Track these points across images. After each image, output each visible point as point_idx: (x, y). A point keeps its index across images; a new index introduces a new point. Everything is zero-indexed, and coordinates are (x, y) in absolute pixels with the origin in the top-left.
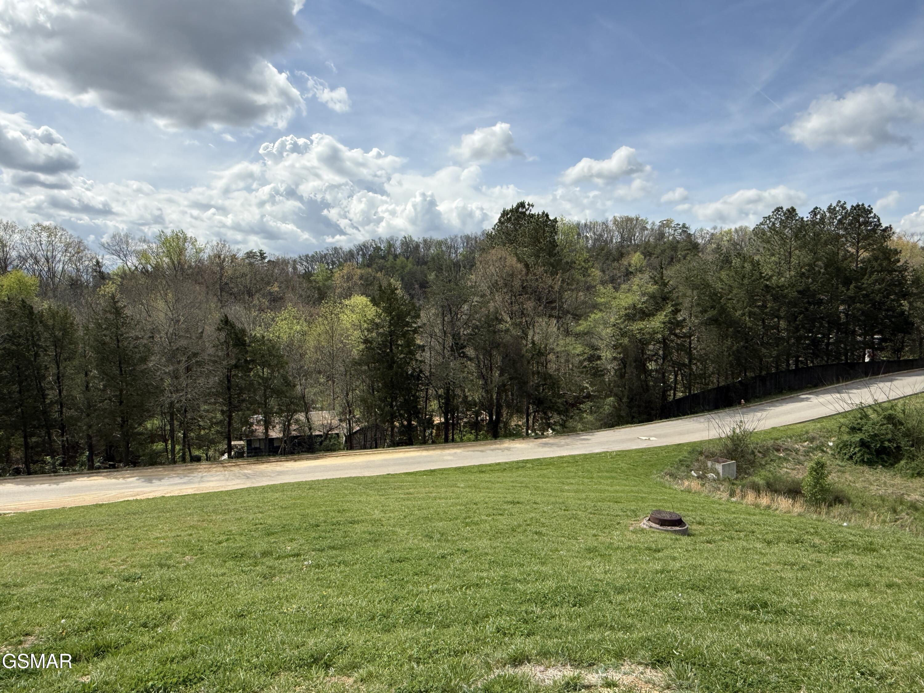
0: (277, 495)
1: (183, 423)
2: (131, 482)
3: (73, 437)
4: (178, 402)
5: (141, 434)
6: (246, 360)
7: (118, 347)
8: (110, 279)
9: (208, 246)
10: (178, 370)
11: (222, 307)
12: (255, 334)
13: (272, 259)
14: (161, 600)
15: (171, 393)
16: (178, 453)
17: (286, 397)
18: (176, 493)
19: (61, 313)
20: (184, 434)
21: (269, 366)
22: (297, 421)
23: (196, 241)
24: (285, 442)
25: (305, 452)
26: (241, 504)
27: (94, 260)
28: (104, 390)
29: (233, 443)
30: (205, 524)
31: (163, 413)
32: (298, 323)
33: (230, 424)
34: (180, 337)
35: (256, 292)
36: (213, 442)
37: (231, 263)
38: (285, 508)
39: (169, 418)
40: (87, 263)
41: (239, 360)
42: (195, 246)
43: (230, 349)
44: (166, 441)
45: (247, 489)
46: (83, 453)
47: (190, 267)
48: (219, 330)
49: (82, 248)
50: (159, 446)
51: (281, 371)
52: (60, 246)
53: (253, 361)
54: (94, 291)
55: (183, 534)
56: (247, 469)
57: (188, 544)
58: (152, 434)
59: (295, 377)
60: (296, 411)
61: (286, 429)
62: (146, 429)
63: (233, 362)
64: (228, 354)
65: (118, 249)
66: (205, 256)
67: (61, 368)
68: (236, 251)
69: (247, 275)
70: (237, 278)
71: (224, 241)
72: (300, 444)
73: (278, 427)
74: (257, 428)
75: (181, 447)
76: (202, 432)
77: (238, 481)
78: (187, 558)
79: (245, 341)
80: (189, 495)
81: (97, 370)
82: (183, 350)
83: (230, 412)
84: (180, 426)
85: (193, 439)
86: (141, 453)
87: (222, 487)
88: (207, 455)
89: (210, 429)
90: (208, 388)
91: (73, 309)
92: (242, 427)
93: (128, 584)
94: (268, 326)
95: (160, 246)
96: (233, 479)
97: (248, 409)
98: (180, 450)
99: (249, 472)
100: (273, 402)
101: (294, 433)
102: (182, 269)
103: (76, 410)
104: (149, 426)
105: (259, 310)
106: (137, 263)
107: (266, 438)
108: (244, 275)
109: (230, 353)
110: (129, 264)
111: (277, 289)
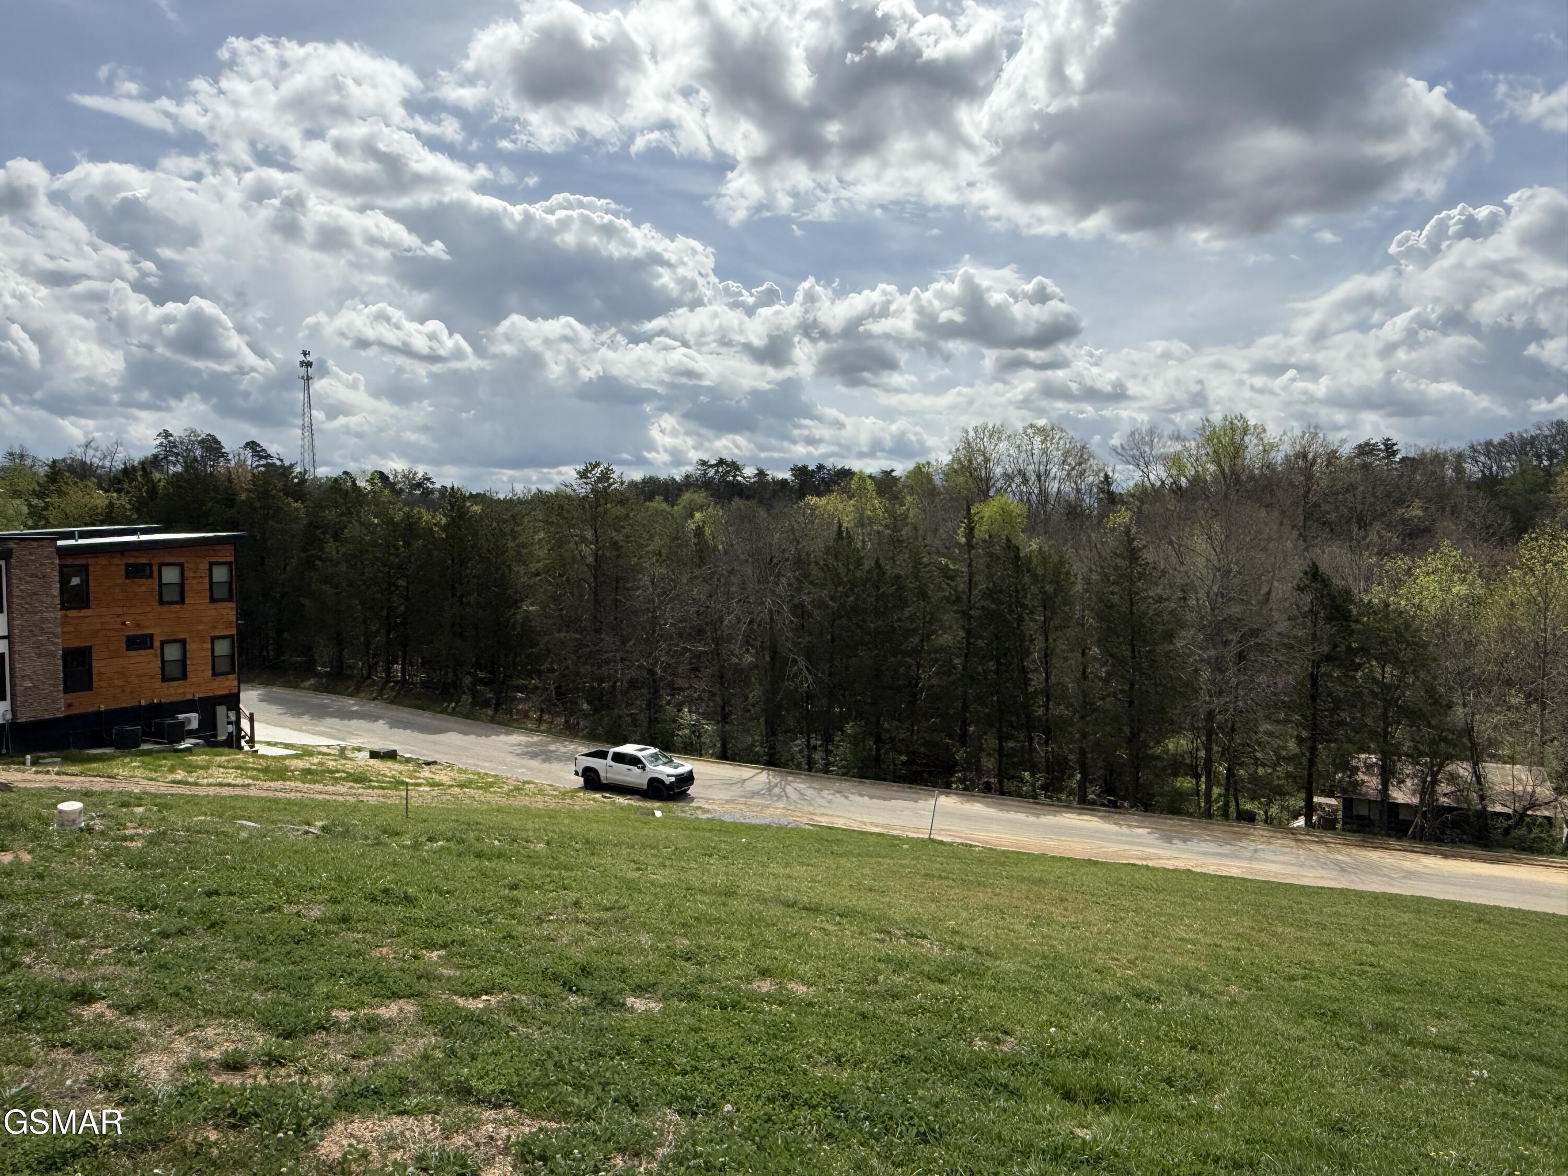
0: (1406, 917)
1: (1228, 749)
2: (1139, 836)
3: (1060, 747)
4: (1220, 712)
5: (1158, 758)
6: (1349, 648)
7: (1131, 612)
8: (1123, 503)
9: (1286, 438)
10: (1223, 656)
11: (1306, 549)
12: (1370, 601)
13: (1411, 455)
14: (1194, 1048)
15: (1211, 696)
16: (1217, 801)
17: (1429, 725)
18: (1211, 870)
19: (1055, 558)
20: (1228, 769)
21: (1397, 662)
22: (1453, 778)
23: (1264, 431)
24: (1424, 815)
25: (1469, 842)
26: (1330, 916)
27: (1102, 475)
28: (1107, 681)
29: (1315, 799)
30: (1263, 937)
31: (1193, 729)
32: (1464, 580)
33: (1312, 762)
34: (1230, 599)
35: (1374, 519)
36: (1280, 792)
37: (1327, 466)
38: (1424, 947)
39: (1204, 738)
40: (1091, 479)
41: (1336, 646)
42: (1262, 439)
43: (1319, 626)
44: (1197, 777)
45: (1344, 892)
46: (1071, 776)
47: (1252, 477)
48: (1301, 589)
49: (1085, 456)
50: (1186, 783)
51: (1422, 675)
52: (1057, 455)
53: (1363, 650)
54: (1100, 522)
55: (1224, 943)
56: (1339, 852)
57: (1234, 965)
58: (1175, 760)
59: (1451, 688)
60: (1450, 758)
61: (1427, 789)
62: (1167, 751)
63: (1326, 649)
64: (1314, 635)
65: (1138, 453)
66: (1278, 457)
67: (1051, 640)
68: (1337, 443)
69: (1356, 488)
70: (1337, 494)
71: (1316, 427)
72: (1455, 824)
73: (1409, 783)
74: (1365, 778)
75: (1222, 792)
76: (1261, 771)
77: (1324, 873)
78: (1234, 989)
79: (1349, 611)
80: (1231, 877)
81: (1099, 647)
82: (1234, 623)
83: (1314, 742)
84: (1223, 754)
85: (1242, 780)
86: (1156, 788)
87: (1293, 876)
88: (1266, 813)
89: (1274, 766)
90: (1276, 694)
91: (1069, 551)
92: (1336, 773)
93: (1140, 1004)
94: (1396, 583)
95: (1203, 445)
96: (1313, 867)
97: (1349, 740)
98: (1220, 795)
99: (1346, 859)
100: (1400, 733)
101: (1444, 801)
102: (1238, 481)
103: (1067, 708)
104: (1171, 746)
105: (1378, 554)
106: (1164, 475)
107: (1383, 800)
108: (1351, 488)
109: (1319, 634)
110: (1152, 477)
111: (1419, 512)
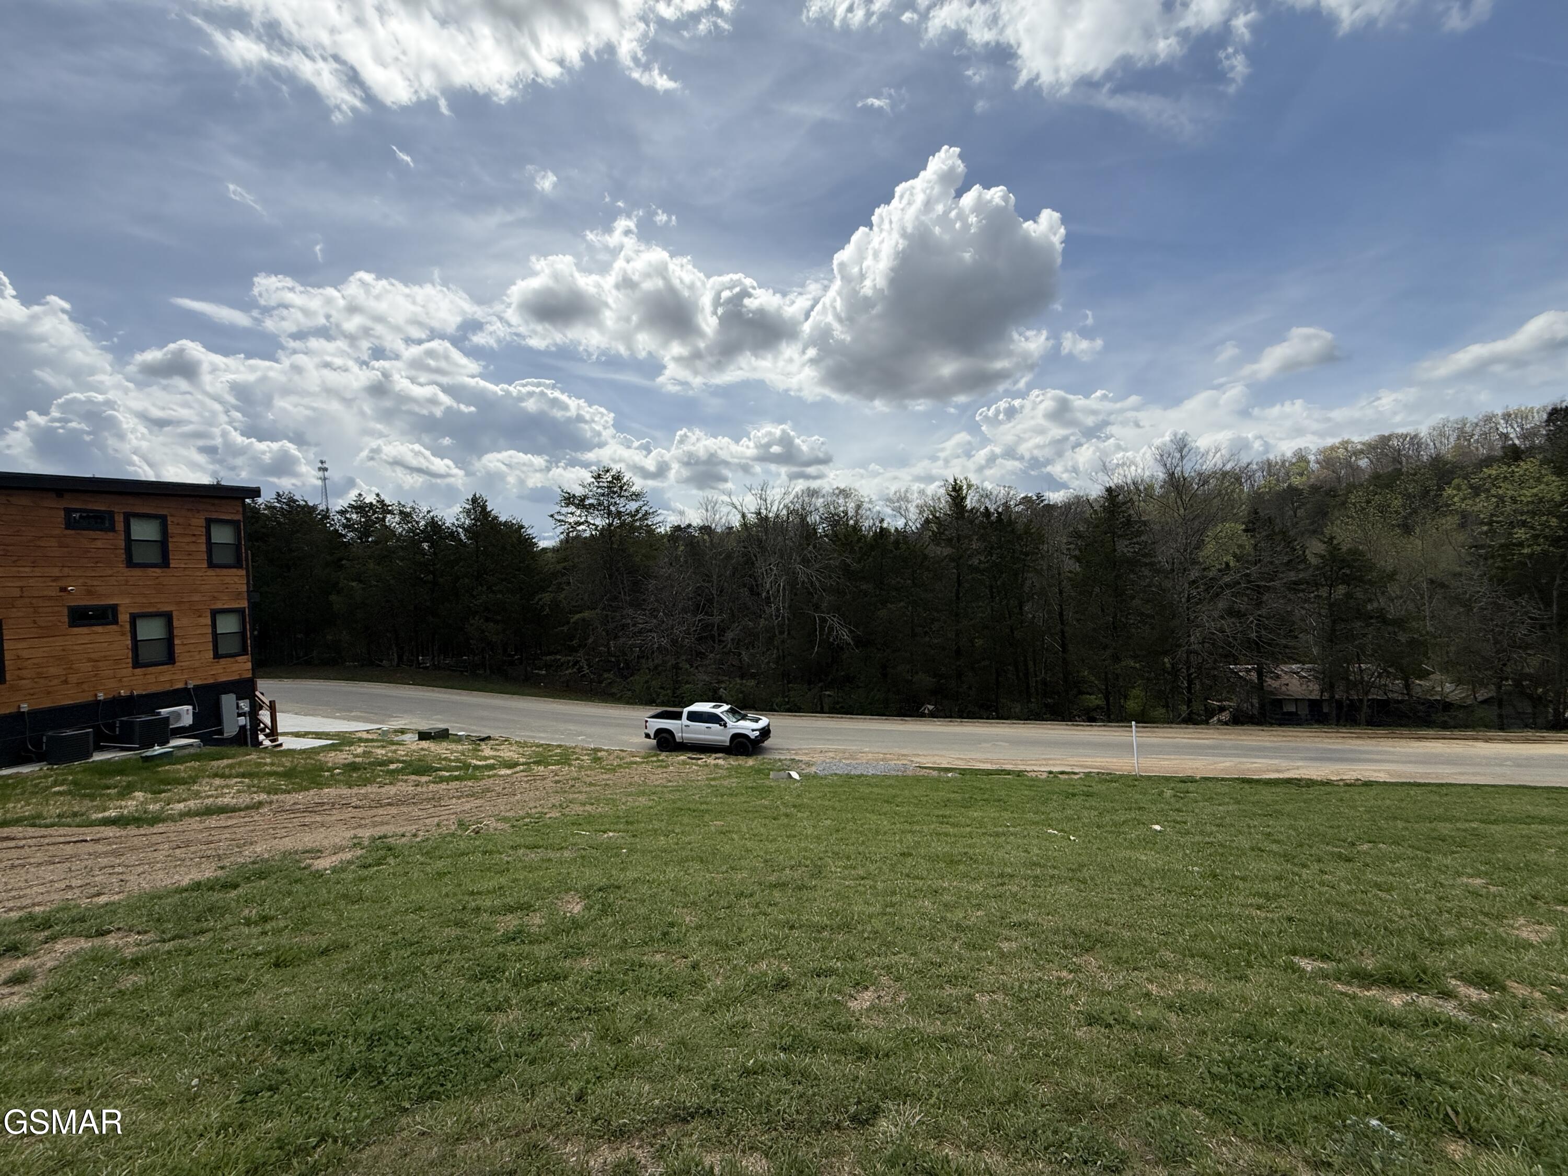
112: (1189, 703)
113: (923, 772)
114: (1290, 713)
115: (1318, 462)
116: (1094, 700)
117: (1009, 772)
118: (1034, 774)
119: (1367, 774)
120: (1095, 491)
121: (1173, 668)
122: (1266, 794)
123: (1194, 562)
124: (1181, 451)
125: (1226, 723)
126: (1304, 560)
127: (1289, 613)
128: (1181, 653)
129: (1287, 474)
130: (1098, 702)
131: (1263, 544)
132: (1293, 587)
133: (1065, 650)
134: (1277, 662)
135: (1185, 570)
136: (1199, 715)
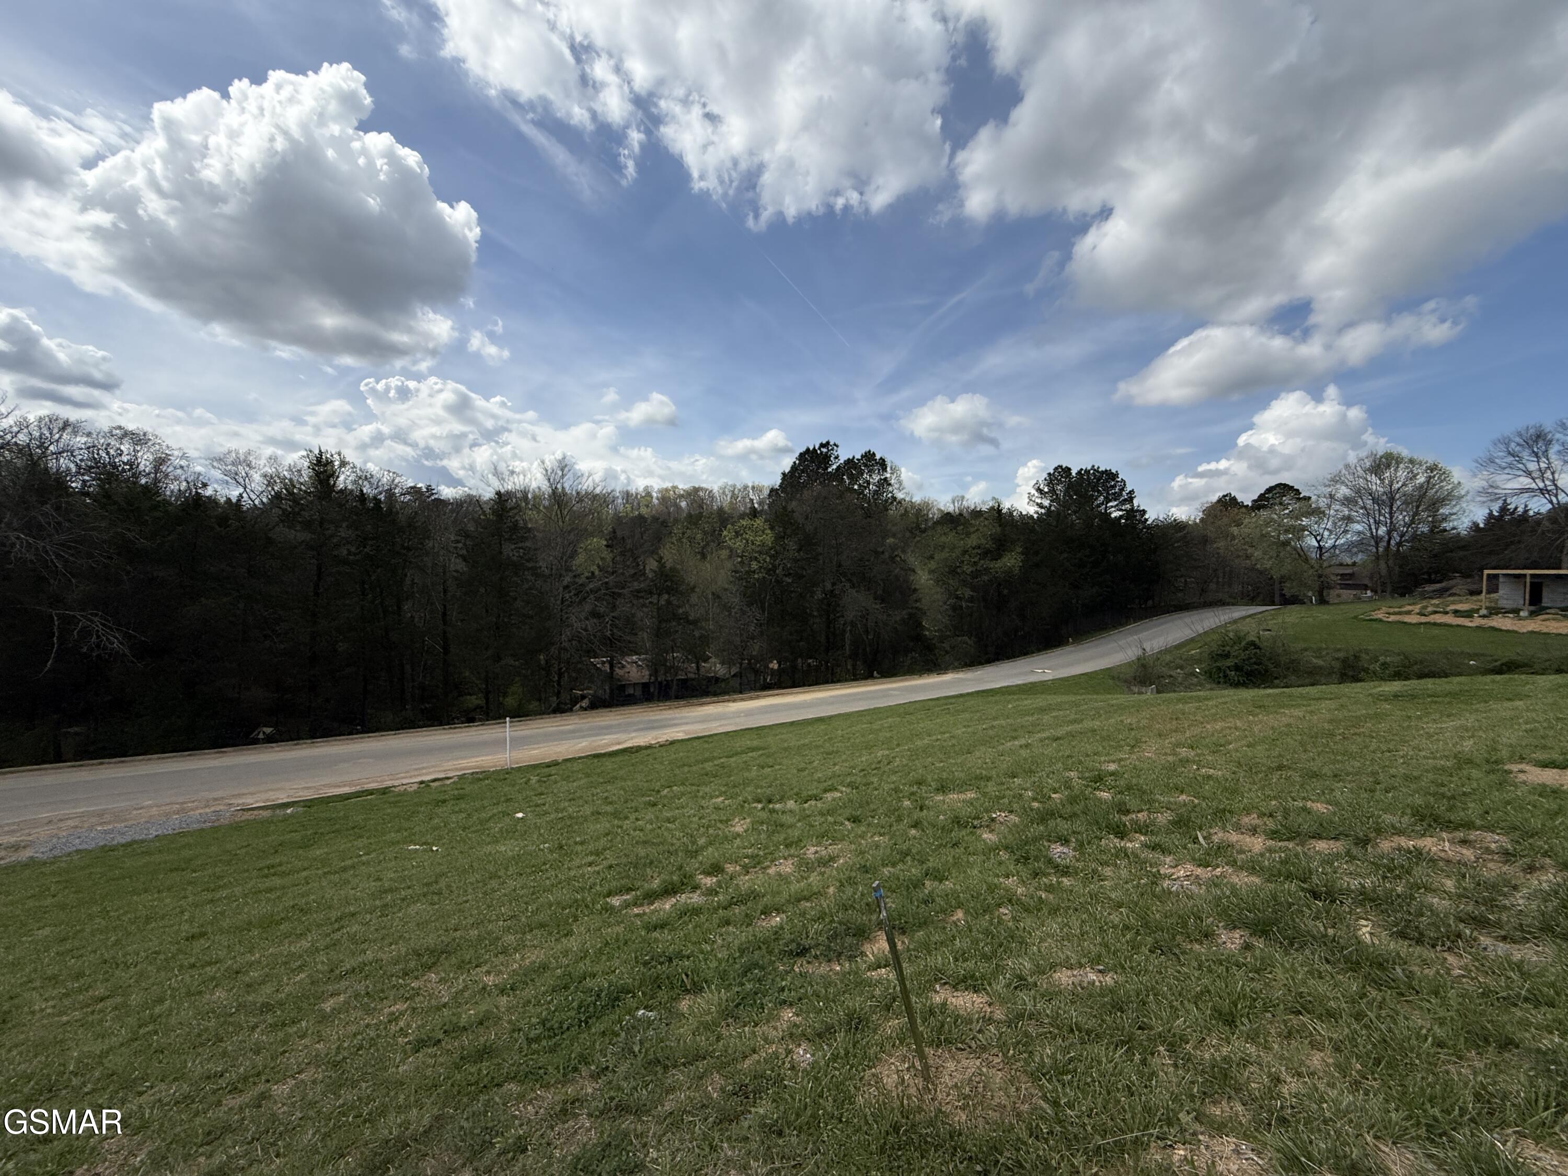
112: (558, 694)
113: (247, 816)
114: (629, 695)
115: (658, 499)
116: (474, 700)
117: (371, 792)
118: (402, 788)
119: (672, 735)
120: (488, 494)
121: (547, 663)
122: (609, 764)
123: (568, 570)
124: (562, 470)
125: (585, 709)
126: (644, 574)
127: (633, 615)
128: (554, 650)
129: (639, 504)
130: (479, 702)
131: (618, 558)
132: (637, 594)
133: (446, 650)
134: (624, 654)
135: (561, 576)
136: (566, 704)
